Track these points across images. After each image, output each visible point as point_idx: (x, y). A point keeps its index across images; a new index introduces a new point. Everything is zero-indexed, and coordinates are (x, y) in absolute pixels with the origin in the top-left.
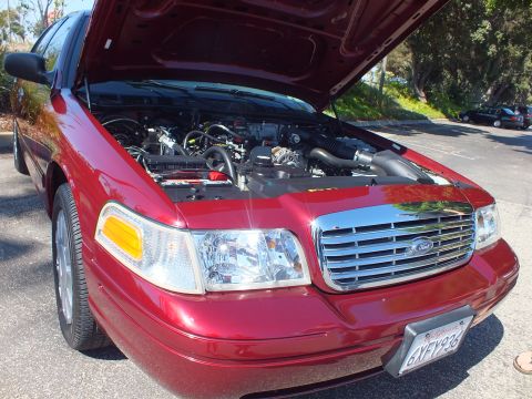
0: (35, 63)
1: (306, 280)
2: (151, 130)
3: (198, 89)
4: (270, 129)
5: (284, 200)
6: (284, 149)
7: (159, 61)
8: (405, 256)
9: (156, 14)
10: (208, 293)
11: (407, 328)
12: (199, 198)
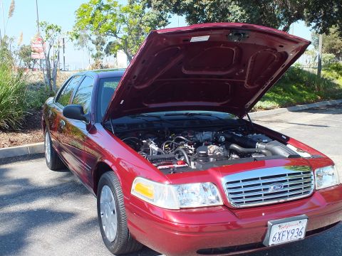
0: (79, 110)
1: (221, 203)
2: (144, 141)
3: (166, 115)
4: (208, 135)
5: (210, 170)
6: (215, 146)
7: (146, 105)
8: (269, 192)
9: (145, 86)
10: (181, 209)
11: (269, 222)
12: (174, 173)
